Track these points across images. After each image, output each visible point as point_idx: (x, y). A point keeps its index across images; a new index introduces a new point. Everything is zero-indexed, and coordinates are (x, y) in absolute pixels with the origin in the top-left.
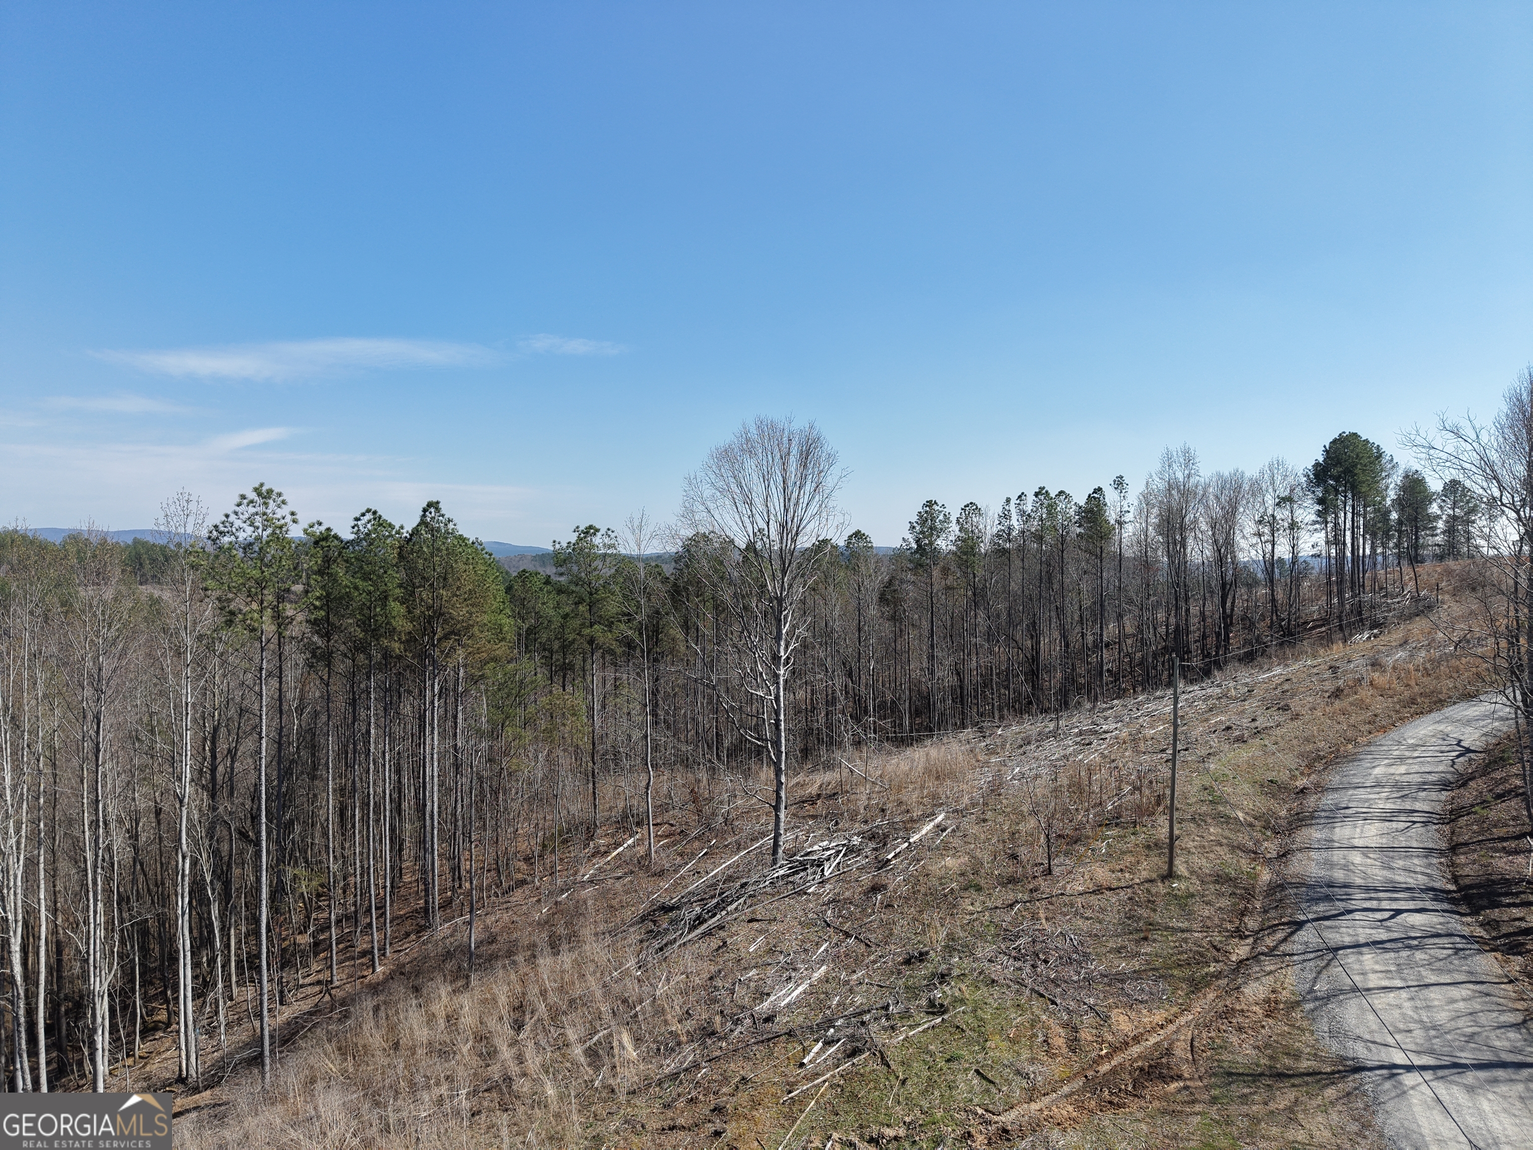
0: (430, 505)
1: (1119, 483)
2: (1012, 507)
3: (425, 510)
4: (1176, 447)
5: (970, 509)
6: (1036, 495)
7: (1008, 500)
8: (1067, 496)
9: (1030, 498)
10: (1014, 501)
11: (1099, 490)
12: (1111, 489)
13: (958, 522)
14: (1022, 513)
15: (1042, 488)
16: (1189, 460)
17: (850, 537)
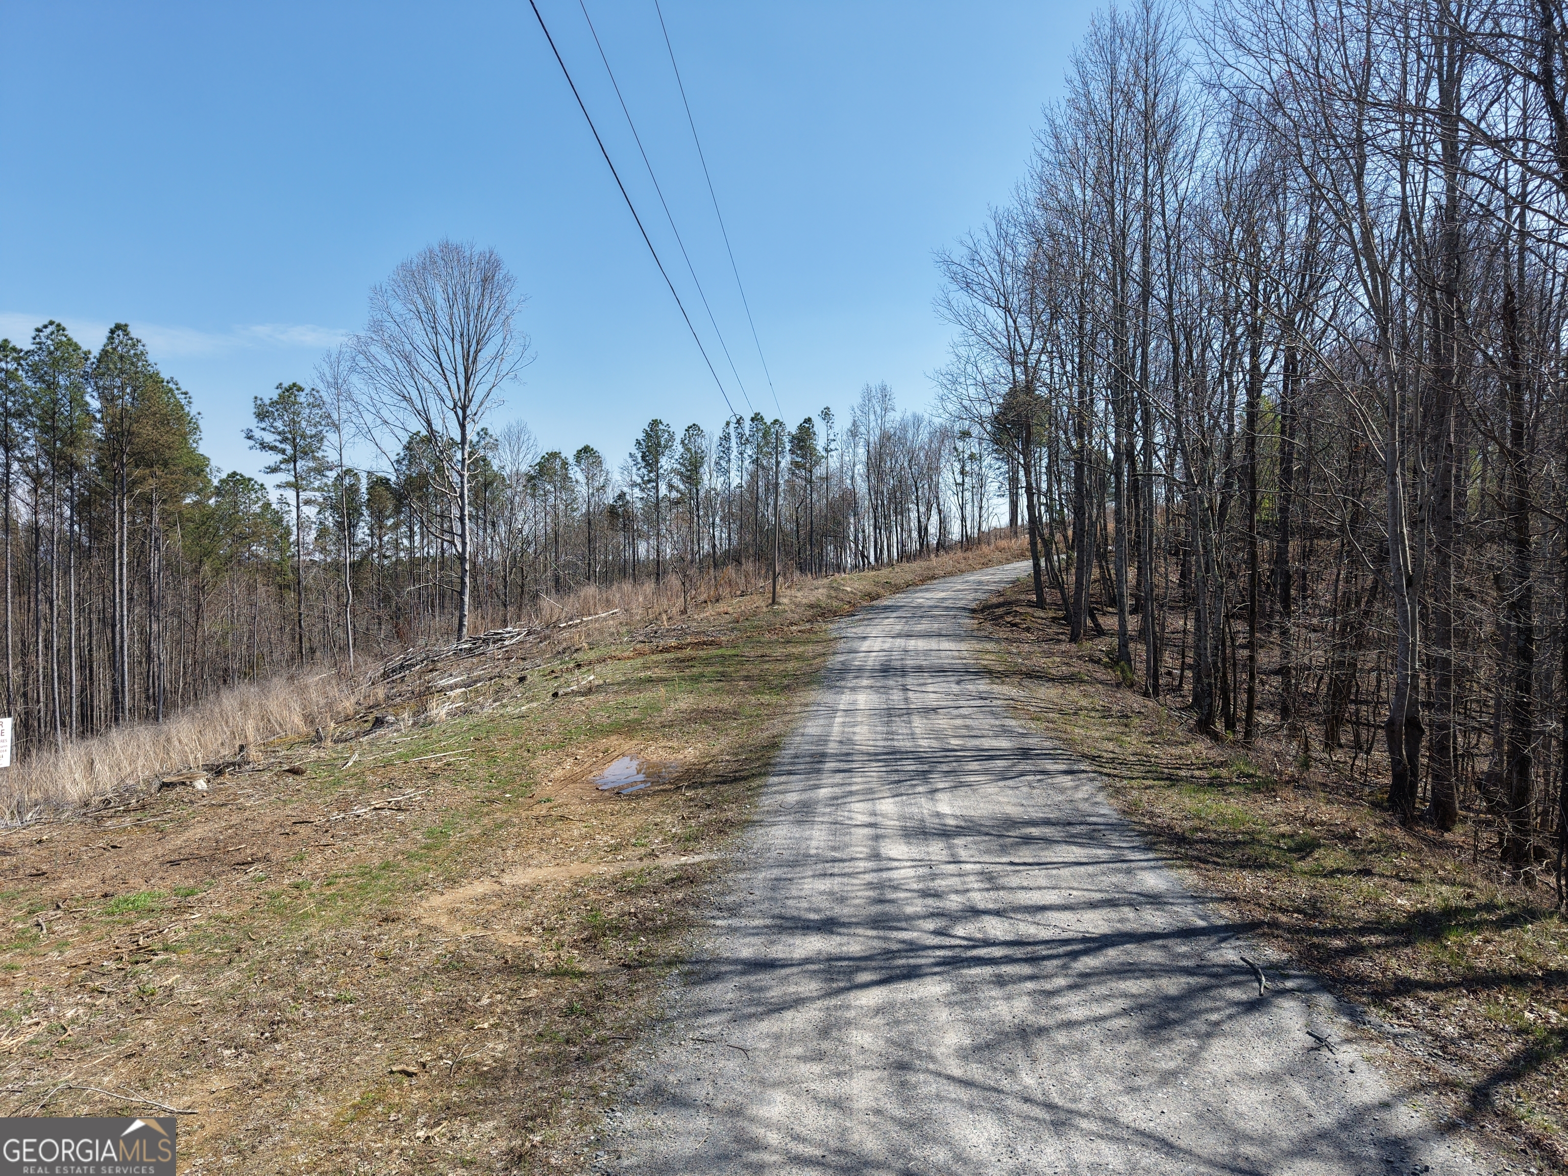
0: (118, 327)
1: (826, 414)
2: (732, 430)
3: (112, 332)
4: (875, 384)
5: (694, 429)
6: (752, 420)
7: (728, 424)
8: (781, 424)
9: (747, 424)
10: (732, 426)
11: (808, 421)
12: (820, 419)
13: (682, 442)
14: (740, 436)
15: (757, 414)
16: (885, 395)
17: (579, 452)
